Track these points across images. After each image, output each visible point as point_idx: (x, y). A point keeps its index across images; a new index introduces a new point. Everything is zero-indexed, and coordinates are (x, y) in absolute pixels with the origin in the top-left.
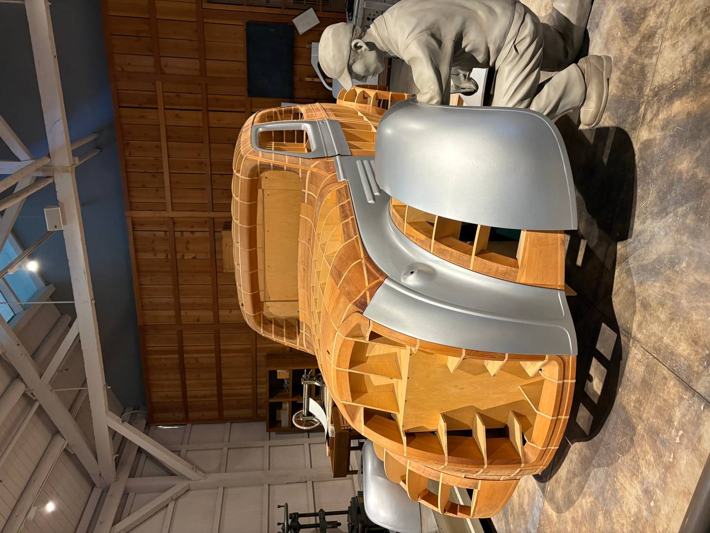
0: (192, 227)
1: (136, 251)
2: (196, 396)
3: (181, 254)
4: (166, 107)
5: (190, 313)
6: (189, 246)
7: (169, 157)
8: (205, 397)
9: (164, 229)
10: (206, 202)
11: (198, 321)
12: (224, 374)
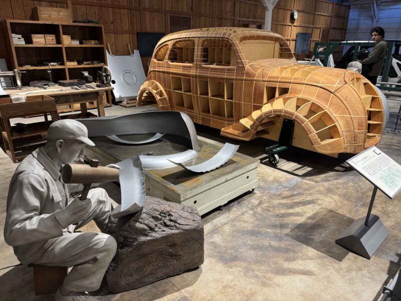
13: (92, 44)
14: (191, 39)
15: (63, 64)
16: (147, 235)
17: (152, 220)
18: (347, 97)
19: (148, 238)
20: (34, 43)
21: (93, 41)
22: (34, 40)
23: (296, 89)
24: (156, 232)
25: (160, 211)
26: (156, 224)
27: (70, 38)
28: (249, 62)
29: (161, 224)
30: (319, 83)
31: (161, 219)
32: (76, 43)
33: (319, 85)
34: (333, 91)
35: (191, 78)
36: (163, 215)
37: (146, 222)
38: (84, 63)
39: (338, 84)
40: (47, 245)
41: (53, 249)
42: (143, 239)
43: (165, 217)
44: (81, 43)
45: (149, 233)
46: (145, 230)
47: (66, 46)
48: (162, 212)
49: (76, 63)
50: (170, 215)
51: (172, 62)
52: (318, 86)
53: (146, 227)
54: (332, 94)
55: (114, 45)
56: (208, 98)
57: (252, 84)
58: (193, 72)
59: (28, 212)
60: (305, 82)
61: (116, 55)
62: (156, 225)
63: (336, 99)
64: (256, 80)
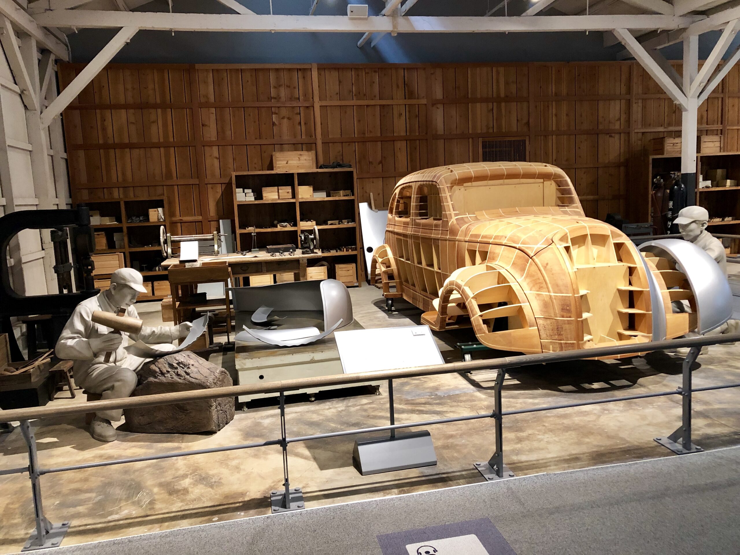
0: (305, 124)
1: (277, 70)
2: (103, 120)
3: (277, 112)
4: (407, 106)
5: (213, 117)
6: (285, 120)
7: (367, 106)
8: (104, 129)
9: (301, 98)
10: (330, 137)
11: (203, 125)
12: (136, 152)
13: (341, 196)
14: (410, 184)
15: (295, 225)
16: (156, 377)
17: (167, 366)
18: (547, 264)
19: (156, 380)
20: (264, 198)
21: (341, 192)
22: (264, 195)
23: (494, 253)
24: (165, 377)
25: (180, 361)
26: (169, 370)
27: (311, 189)
28: (456, 215)
29: (174, 372)
30: (518, 244)
31: (176, 368)
32: (321, 196)
33: (517, 246)
34: (532, 254)
35: (408, 239)
36: (181, 365)
37: (159, 366)
38: (329, 222)
39: (542, 244)
40: (90, 370)
41: (93, 374)
42: (152, 379)
43: (183, 368)
44: (328, 195)
45: (158, 375)
46: (156, 372)
47: (301, 200)
48: (182, 363)
49: (314, 222)
50: (189, 368)
51: (400, 217)
52: (516, 248)
53: (158, 370)
54: (530, 260)
55: (381, 195)
56: (422, 268)
57: (455, 244)
58: (409, 231)
59: (72, 333)
60: (504, 242)
61: (379, 210)
62: (168, 372)
63: (534, 268)
64: (459, 241)
